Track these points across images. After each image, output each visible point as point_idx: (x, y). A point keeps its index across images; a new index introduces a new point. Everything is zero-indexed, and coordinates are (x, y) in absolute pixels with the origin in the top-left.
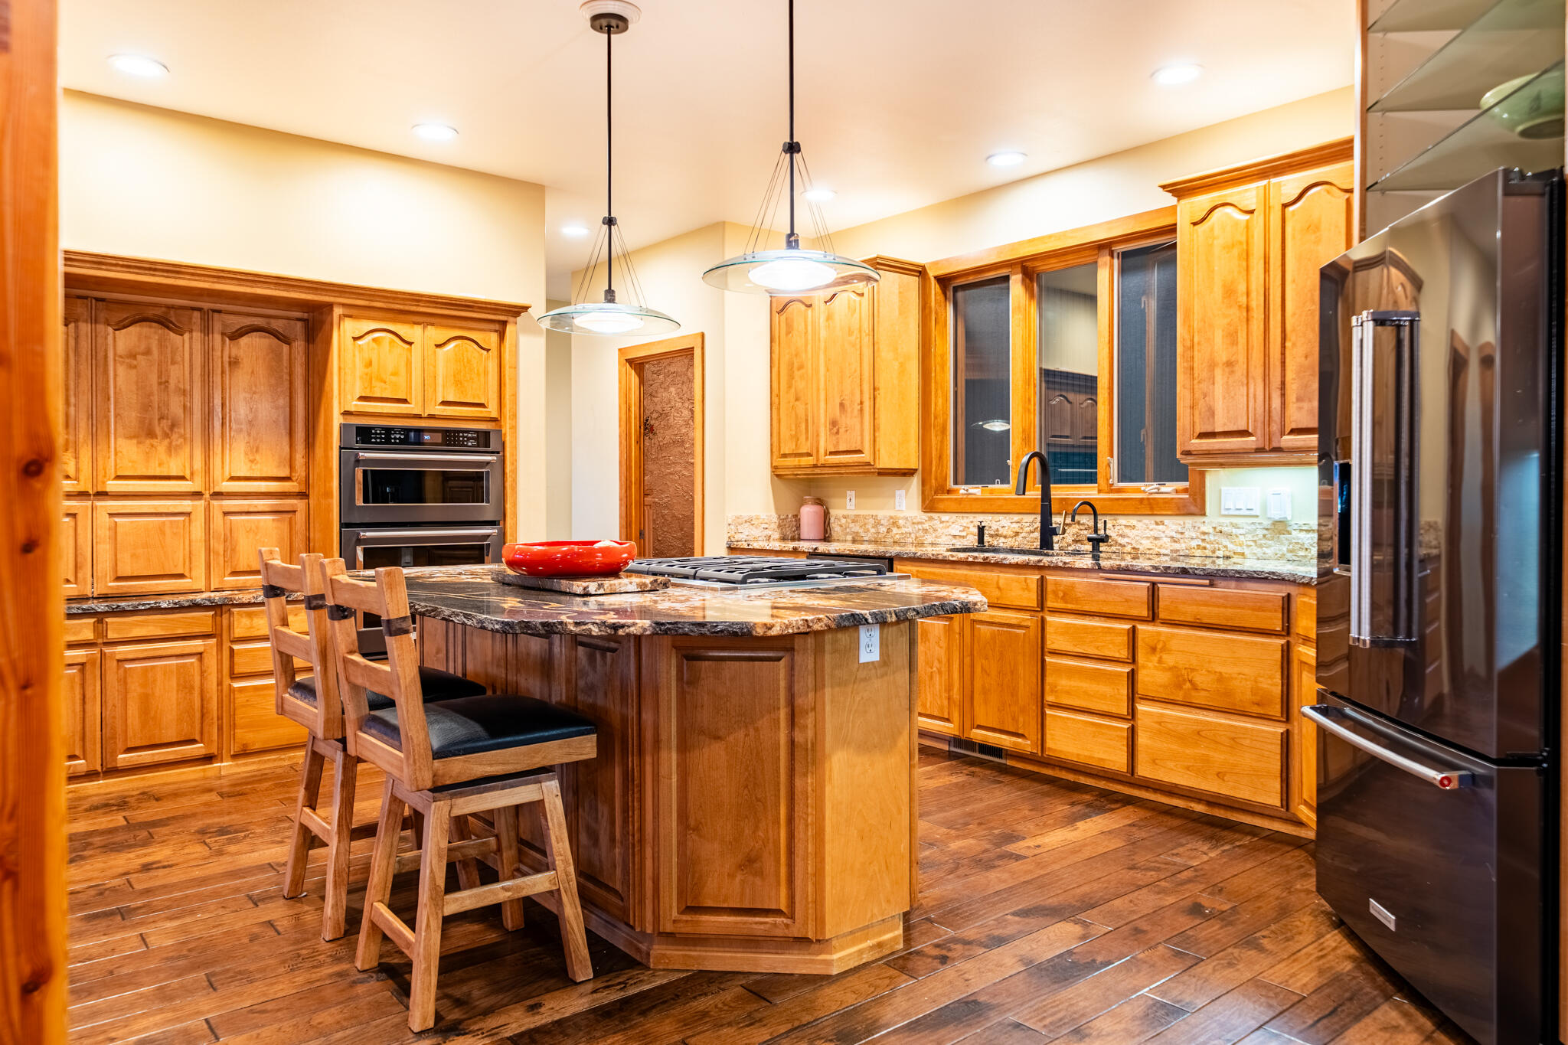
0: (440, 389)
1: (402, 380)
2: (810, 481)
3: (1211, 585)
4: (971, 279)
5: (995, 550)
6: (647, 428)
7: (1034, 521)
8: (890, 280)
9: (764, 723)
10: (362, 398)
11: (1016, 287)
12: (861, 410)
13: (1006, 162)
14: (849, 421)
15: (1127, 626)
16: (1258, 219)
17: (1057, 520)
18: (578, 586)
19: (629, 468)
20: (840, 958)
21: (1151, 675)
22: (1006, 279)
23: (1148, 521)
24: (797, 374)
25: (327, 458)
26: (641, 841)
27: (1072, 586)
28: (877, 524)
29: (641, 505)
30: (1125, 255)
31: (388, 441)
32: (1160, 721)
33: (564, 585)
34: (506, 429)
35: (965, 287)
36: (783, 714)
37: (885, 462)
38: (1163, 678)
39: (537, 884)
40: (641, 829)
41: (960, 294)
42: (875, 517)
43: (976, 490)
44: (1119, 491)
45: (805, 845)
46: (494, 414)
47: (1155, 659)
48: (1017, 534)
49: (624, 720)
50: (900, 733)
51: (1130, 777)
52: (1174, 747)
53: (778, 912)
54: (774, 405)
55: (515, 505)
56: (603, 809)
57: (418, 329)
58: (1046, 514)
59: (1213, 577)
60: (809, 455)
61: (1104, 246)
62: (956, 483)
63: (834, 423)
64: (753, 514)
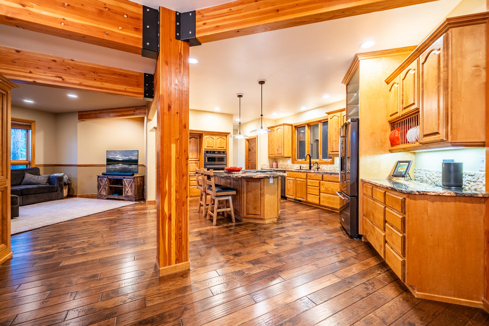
0: (218, 145)
1: (212, 144)
2: (275, 158)
3: (331, 175)
4: (300, 126)
5: (303, 170)
6: (249, 150)
7: (308, 165)
8: (286, 127)
9: (257, 190)
10: (207, 147)
11: (306, 128)
12: (282, 147)
13: (303, 108)
14: (280, 149)
15: (319, 181)
16: (340, 118)
17: (312, 165)
18: (234, 172)
19: (246, 157)
20: (267, 222)
21: (322, 189)
22: (305, 126)
23: (326, 165)
24: (272, 141)
25: (202, 155)
26: (241, 205)
27: (311, 175)
28: (285, 165)
29: (248, 162)
30: (324, 122)
31: (210, 153)
32: (324, 196)
33: (232, 172)
34: (227, 151)
35: (299, 127)
36: (259, 189)
37: (285, 156)
38: (324, 189)
39: (228, 209)
40: (241, 204)
41: (298, 129)
42: (285, 164)
43: (300, 160)
44: (322, 160)
45: (262, 206)
46: (225, 149)
47: (323, 186)
48: (306, 167)
49: (240, 190)
50: (276, 193)
51: (319, 205)
52: (326, 200)
53: (259, 215)
54: (269, 147)
55: (228, 162)
56: (237, 201)
57: (215, 137)
58: (310, 164)
59: (331, 174)
60: (274, 154)
61: (320, 121)
62: (297, 159)
63: (278, 150)
64: (265, 164)
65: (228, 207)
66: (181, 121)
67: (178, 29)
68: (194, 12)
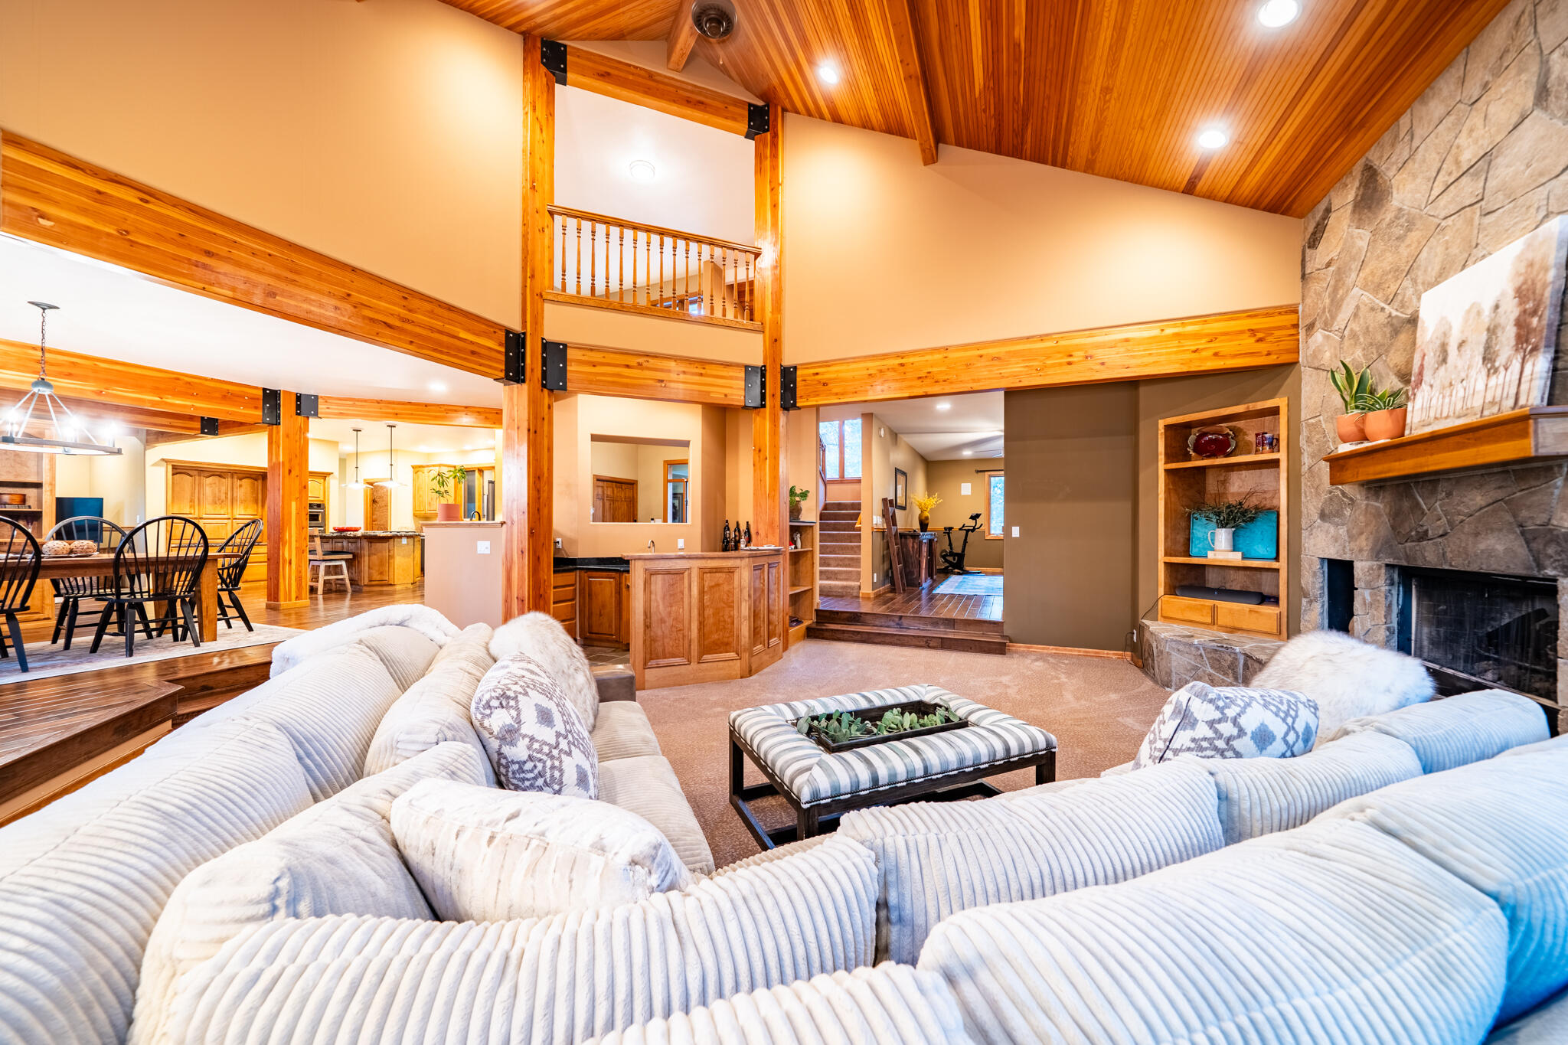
8: (445, 469)
9: (384, 551)
26: (361, 571)
34: (327, 503)
35: (466, 472)
36: (387, 549)
39: (341, 576)
40: (361, 568)
41: (463, 473)
46: (323, 499)
49: (358, 553)
50: (411, 555)
53: (386, 580)
56: (354, 568)
65: (342, 574)
66: (300, 483)
67: (298, 407)
68: (316, 397)
